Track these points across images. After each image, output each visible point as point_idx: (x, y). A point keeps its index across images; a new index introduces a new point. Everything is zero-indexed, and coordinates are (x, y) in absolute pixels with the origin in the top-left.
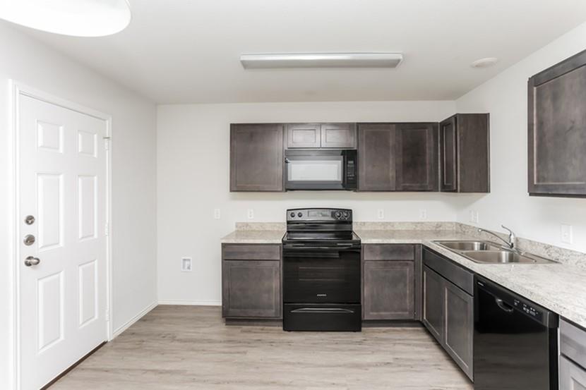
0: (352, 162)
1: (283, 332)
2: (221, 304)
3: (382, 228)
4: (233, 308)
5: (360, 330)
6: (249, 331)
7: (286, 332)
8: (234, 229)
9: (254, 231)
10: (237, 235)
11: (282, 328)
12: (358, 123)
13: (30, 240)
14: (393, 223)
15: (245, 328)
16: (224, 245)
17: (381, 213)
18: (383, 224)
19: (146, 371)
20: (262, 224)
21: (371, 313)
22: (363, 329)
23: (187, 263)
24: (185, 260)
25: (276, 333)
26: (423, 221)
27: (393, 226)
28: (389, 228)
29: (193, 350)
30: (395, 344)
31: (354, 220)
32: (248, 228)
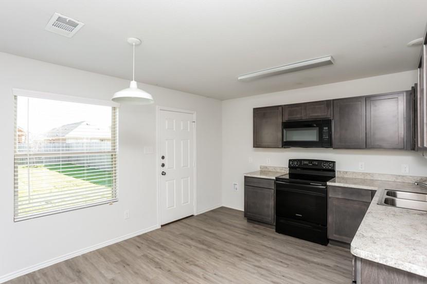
0: (327, 128)
1: (275, 233)
2: (243, 210)
3: (362, 177)
4: (249, 212)
5: (326, 245)
6: (257, 228)
7: (277, 233)
8: (259, 169)
9: (270, 171)
10: (261, 173)
11: (274, 230)
12: (333, 100)
13: (163, 165)
14: (373, 174)
15: (256, 226)
16: (245, 177)
17: (362, 165)
18: (363, 174)
19: (202, 229)
20: (275, 168)
21: (334, 235)
22: (329, 245)
23: (236, 186)
24: (235, 184)
25: (271, 232)
26: (405, 175)
27: (372, 177)
28: (369, 177)
29: (225, 227)
30: (345, 259)
31: (337, 169)
32: (267, 170)
